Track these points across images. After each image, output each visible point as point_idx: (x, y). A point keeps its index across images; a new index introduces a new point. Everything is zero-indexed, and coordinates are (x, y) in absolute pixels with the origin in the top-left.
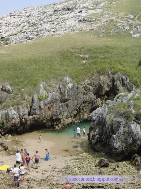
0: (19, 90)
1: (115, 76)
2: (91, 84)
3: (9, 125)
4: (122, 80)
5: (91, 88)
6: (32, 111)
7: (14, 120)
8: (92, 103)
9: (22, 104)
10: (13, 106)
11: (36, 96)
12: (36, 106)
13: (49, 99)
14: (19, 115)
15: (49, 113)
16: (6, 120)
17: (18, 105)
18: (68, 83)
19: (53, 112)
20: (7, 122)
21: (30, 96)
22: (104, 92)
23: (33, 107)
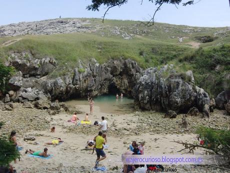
0: (64, 63)
1: (126, 61)
2: (108, 66)
3: (58, 92)
4: (132, 64)
5: (109, 69)
6: (75, 82)
7: (62, 88)
8: (110, 80)
9: (67, 74)
10: (60, 76)
11: (77, 69)
12: (77, 77)
13: (85, 73)
14: (66, 84)
15: (85, 85)
16: (55, 88)
17: (64, 75)
18: (96, 63)
19: (88, 84)
20: (55, 90)
21: (73, 69)
22: (118, 73)
23: (75, 78)
